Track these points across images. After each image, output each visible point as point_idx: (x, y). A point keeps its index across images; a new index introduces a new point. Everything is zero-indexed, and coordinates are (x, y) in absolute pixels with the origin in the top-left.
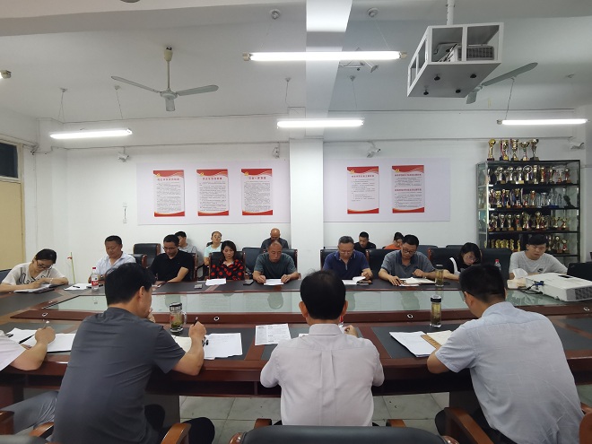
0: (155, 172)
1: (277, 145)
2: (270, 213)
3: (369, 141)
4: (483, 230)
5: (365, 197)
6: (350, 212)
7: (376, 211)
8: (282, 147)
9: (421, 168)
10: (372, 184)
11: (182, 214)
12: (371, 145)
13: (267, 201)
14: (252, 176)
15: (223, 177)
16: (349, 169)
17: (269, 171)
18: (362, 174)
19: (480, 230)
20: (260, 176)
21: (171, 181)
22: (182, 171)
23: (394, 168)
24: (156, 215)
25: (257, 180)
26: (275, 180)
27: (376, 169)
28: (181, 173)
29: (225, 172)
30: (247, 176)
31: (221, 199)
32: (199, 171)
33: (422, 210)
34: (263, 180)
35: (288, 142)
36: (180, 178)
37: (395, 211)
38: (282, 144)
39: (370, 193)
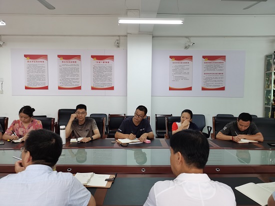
0: (26, 56)
1: (118, 38)
2: (112, 88)
3: (187, 37)
4: (268, 104)
5: (183, 78)
6: (171, 89)
7: (190, 89)
8: (122, 39)
9: (223, 58)
10: (188, 69)
11: (46, 88)
12: (187, 40)
13: (110, 80)
14: (98, 61)
15: (77, 61)
16: (171, 57)
17: (112, 57)
18: (181, 61)
19: (266, 104)
20: (105, 61)
21: (38, 63)
22: (47, 56)
23: (204, 57)
24: (26, 88)
25: (103, 63)
26: (116, 65)
27: (190, 58)
28: (45, 57)
29: (78, 57)
30: (95, 61)
31: (76, 77)
32: (59, 56)
33: (223, 89)
34: (107, 64)
35: (126, 36)
36: (45, 61)
37: (203, 89)
38: (121, 38)
39: (185, 76)
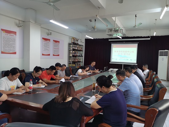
2: (15, 53)
3: (48, 30)
6: (43, 55)
7: (49, 55)
9: (59, 42)
10: (49, 45)
14: (7, 34)
16: (43, 38)
17: (15, 33)
18: (46, 41)
20: (11, 34)
23: (54, 41)
25: (9, 36)
27: (49, 40)
30: (4, 33)
35: (23, 21)
37: (54, 55)
39: (48, 49)
